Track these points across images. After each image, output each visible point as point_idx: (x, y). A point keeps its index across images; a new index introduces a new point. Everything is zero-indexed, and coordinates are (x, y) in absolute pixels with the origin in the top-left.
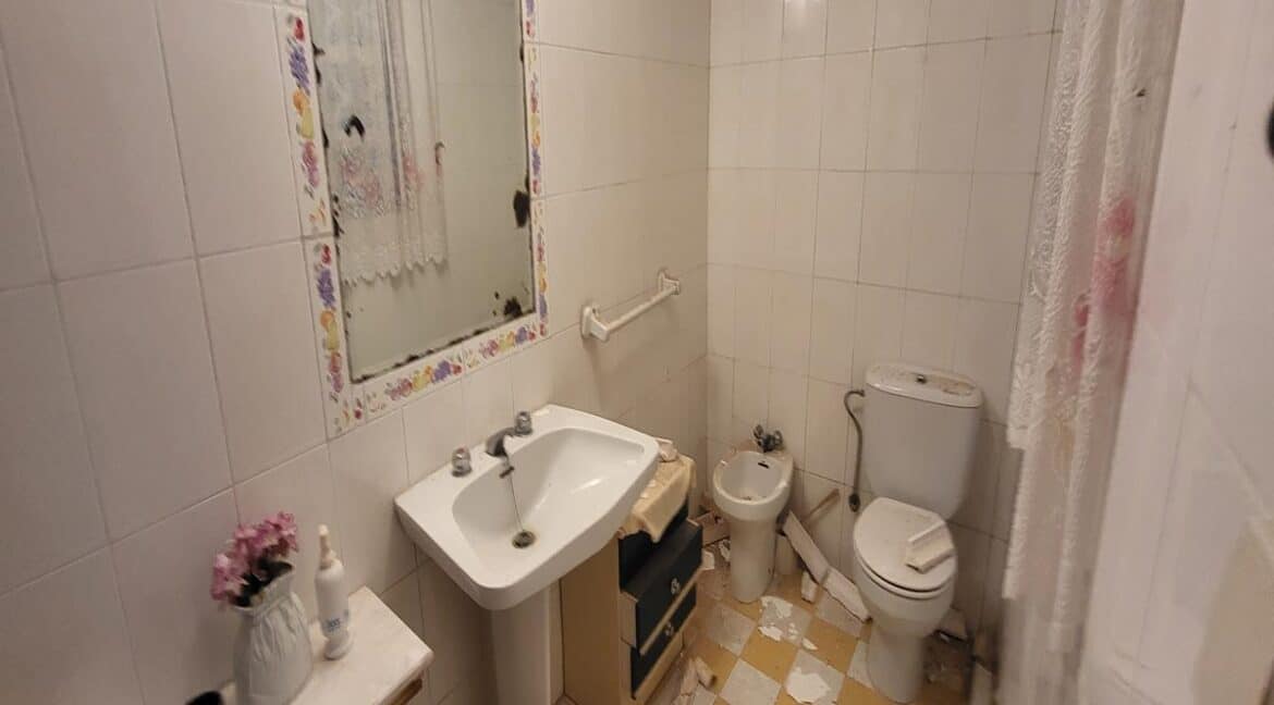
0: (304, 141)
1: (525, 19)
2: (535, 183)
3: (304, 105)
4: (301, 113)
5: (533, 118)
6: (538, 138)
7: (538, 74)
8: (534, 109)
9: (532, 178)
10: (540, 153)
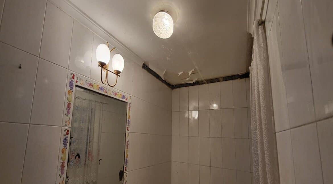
0: (62, 161)
1: (127, 127)
2: (126, 168)
3: (64, 152)
4: (63, 154)
5: (127, 151)
6: (128, 156)
7: (129, 140)
8: (127, 149)
9: (125, 167)
10: (128, 160)
